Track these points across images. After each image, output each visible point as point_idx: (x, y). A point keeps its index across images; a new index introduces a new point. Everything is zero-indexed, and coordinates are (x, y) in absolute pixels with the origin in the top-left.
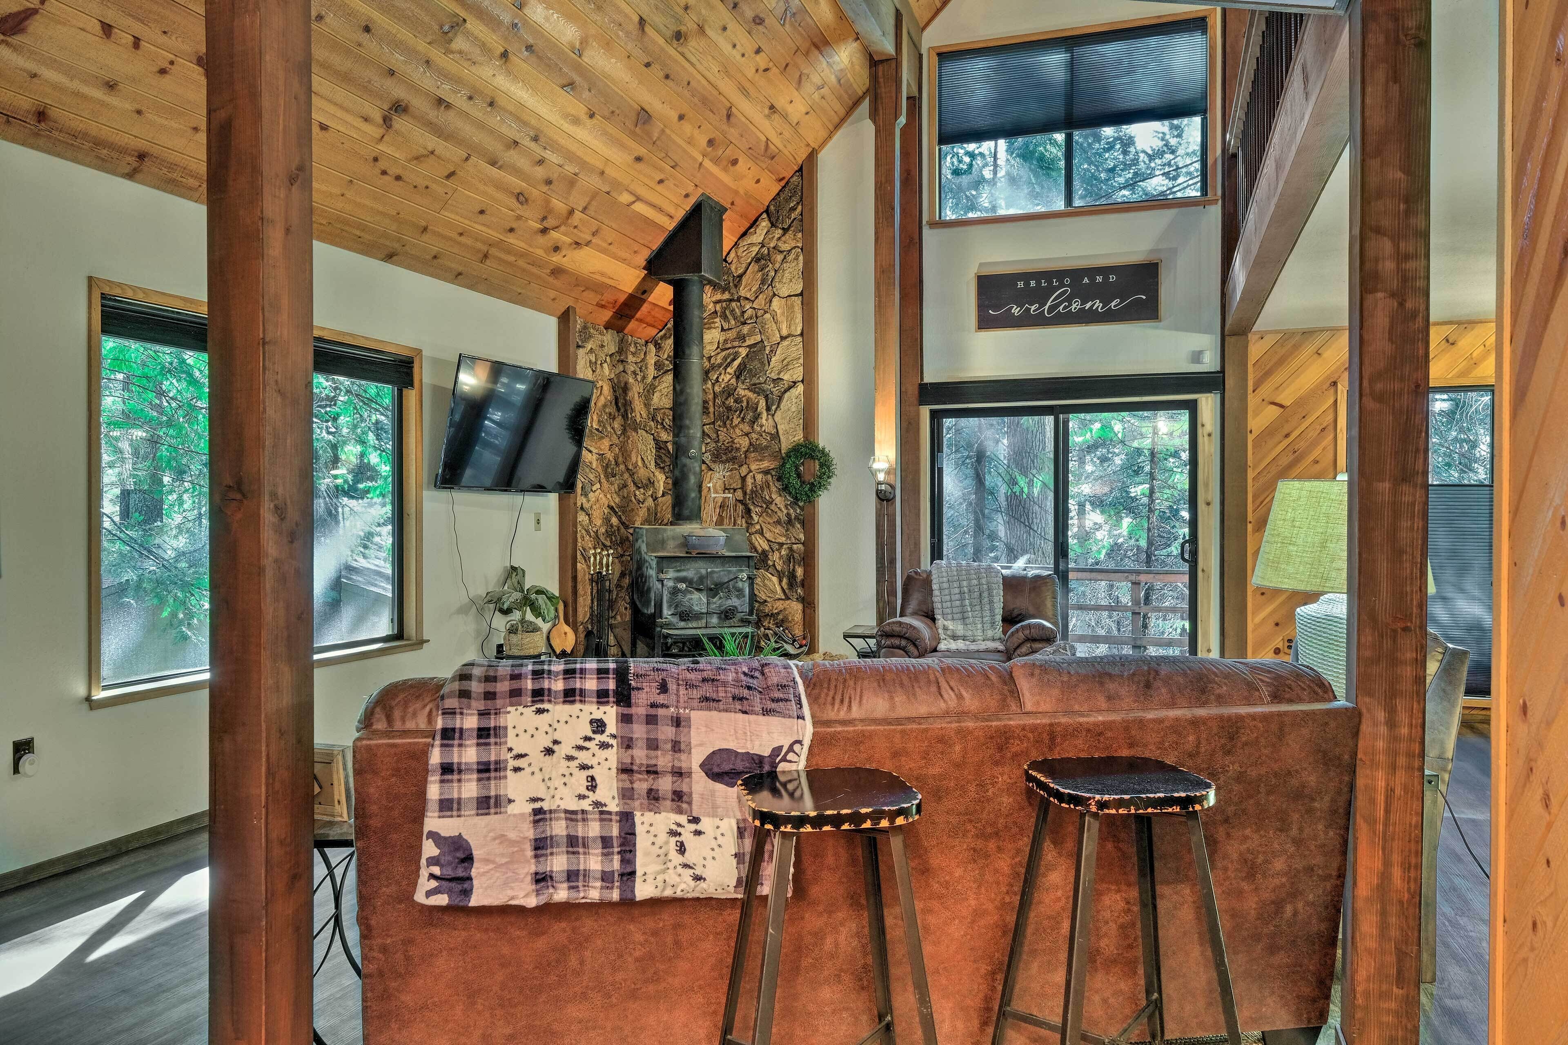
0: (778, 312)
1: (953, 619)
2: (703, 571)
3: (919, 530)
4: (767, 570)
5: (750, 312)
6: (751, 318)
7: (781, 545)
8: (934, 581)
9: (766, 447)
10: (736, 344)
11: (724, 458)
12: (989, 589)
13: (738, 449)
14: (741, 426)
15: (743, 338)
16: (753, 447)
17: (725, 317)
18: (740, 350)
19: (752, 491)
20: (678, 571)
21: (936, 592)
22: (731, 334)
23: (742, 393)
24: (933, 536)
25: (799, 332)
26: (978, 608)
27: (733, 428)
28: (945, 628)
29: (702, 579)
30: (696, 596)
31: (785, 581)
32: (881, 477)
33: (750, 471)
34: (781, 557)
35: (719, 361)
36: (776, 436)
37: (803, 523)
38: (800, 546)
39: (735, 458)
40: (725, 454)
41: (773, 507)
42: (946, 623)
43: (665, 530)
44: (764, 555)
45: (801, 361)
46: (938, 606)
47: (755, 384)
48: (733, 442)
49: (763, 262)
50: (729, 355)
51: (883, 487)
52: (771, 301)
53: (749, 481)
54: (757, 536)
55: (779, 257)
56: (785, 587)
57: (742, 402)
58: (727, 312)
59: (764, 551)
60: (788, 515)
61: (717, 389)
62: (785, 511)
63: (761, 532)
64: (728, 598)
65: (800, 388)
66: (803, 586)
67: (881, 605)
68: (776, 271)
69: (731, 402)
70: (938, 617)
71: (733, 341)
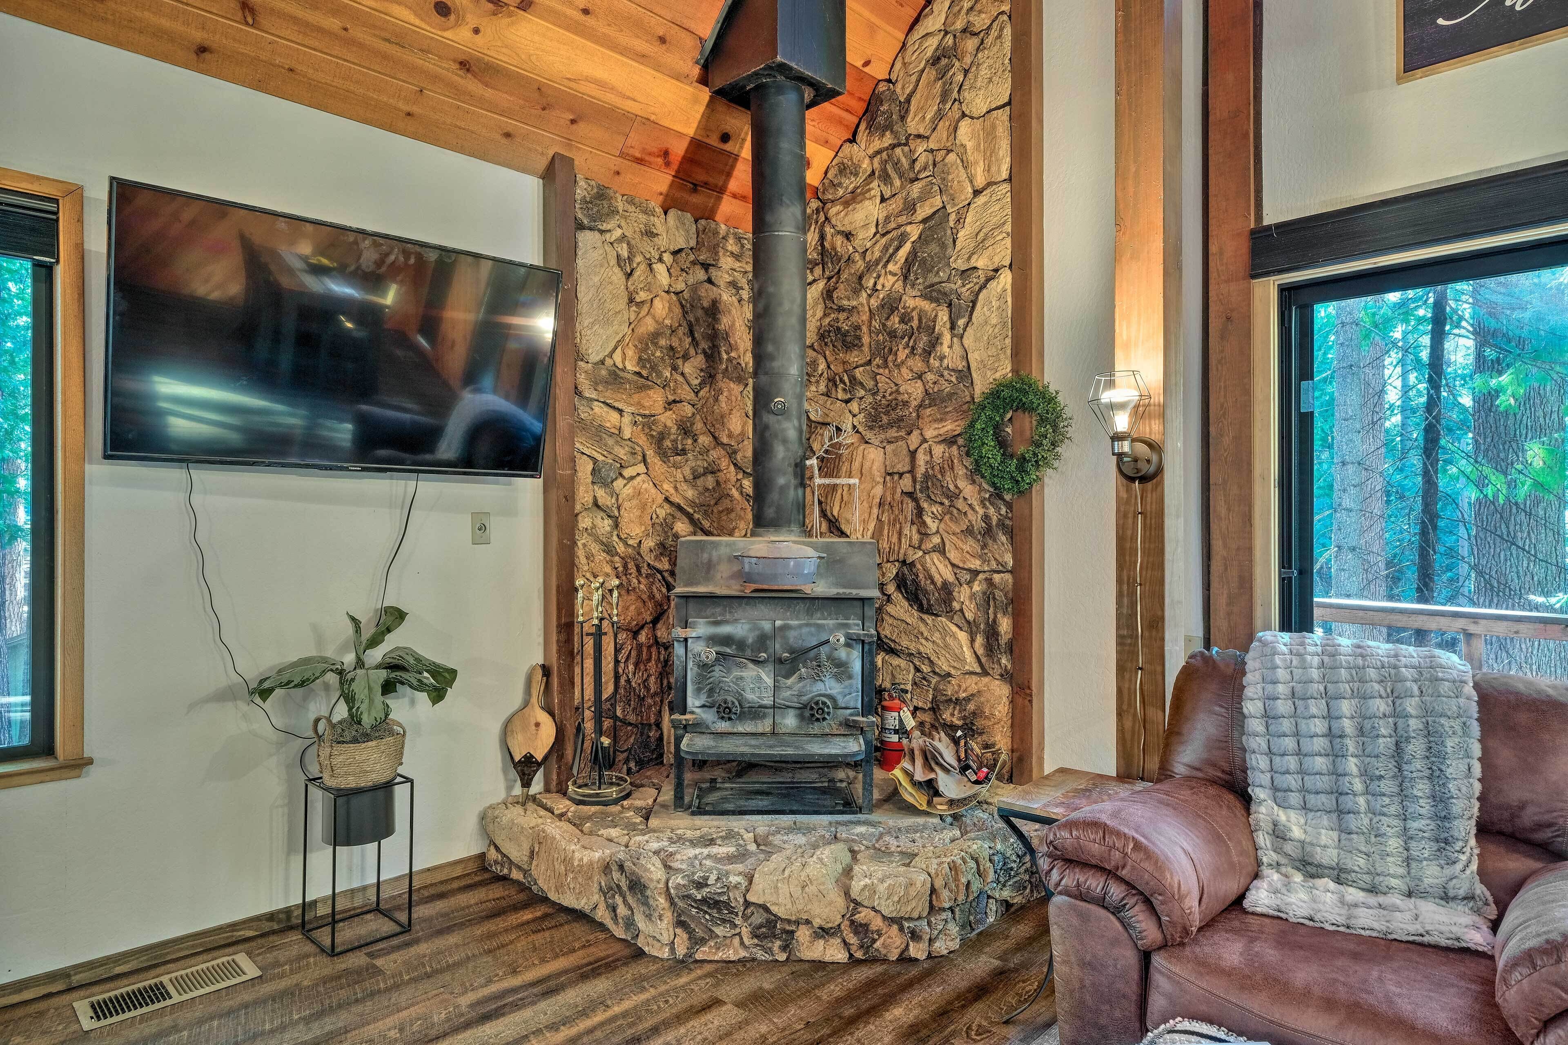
0: (969, 145)
1: (1305, 807)
2: (767, 626)
3: (1250, 549)
4: (951, 619)
5: (922, 160)
6: (925, 168)
7: (975, 573)
8: (1249, 692)
9: (951, 395)
10: (902, 219)
11: (885, 419)
12: (1430, 733)
13: (906, 404)
14: (910, 362)
15: (910, 207)
16: (932, 399)
17: (886, 178)
18: (909, 228)
19: (926, 476)
20: (717, 623)
21: (1255, 725)
22: (895, 205)
23: (911, 303)
24: (1285, 561)
25: (1005, 175)
26: (1388, 786)
27: (898, 366)
28: (1279, 834)
29: (763, 640)
30: (751, 672)
31: (980, 640)
32: (1122, 422)
33: (925, 441)
34: (973, 596)
35: (877, 254)
36: (965, 375)
37: (1011, 534)
38: (1008, 577)
39: (901, 419)
40: (887, 413)
41: (960, 504)
42: (1282, 816)
43: (715, 545)
44: (947, 590)
45: (1008, 227)
46: (1258, 762)
47: (932, 285)
48: (898, 392)
49: (944, 61)
50: (892, 240)
51: (1126, 446)
52: (956, 129)
53: (922, 458)
54: (935, 556)
55: (971, 44)
56: (980, 651)
57: (911, 319)
58: (889, 168)
59: (945, 584)
60: (986, 518)
61: (874, 302)
62: (981, 511)
63: (941, 550)
64: (817, 678)
65: (1006, 279)
66: (1010, 648)
67: (1128, 724)
68: (966, 72)
69: (895, 321)
70: (1259, 793)
71: (899, 215)
